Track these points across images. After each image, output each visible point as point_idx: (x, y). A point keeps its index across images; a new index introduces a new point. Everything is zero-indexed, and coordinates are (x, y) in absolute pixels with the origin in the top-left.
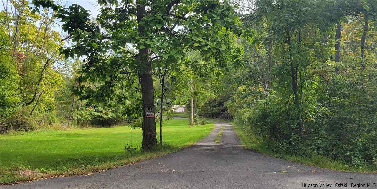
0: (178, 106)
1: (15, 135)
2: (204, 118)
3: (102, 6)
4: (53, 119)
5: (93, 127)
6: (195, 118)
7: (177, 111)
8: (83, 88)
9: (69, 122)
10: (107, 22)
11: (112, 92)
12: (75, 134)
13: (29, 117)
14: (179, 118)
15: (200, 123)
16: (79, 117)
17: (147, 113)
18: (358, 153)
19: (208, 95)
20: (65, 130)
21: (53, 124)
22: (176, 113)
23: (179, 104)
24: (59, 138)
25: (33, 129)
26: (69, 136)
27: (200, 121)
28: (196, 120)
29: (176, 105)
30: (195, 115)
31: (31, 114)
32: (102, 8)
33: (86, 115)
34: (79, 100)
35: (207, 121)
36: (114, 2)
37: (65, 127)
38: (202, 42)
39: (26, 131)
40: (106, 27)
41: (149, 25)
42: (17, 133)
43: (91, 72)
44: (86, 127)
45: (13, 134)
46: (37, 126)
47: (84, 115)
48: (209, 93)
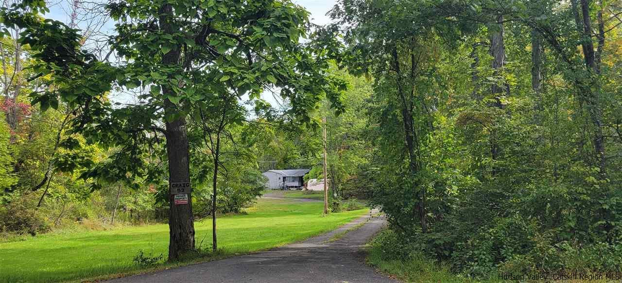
0: (315, 180)
1: (10, 242)
2: (354, 200)
3: (117, 22)
4: (85, 212)
5: (158, 222)
6: (335, 201)
7: (315, 188)
8: (76, 159)
9: (113, 215)
10: (127, 47)
11: (139, 163)
12: (115, 236)
13: (37, 209)
14: (316, 201)
15: (344, 209)
16: (133, 207)
17: (175, 197)
18: (485, 253)
19: (354, 161)
20: (105, 230)
21: (84, 220)
22: (313, 194)
23: (316, 178)
24: (81, 244)
25: (43, 229)
26: (102, 239)
27: (345, 205)
28: (338, 204)
29: (312, 180)
30: (336, 195)
31: (39, 206)
32: (118, 25)
33: (145, 202)
34: (80, 178)
35: (359, 204)
36: (138, 15)
37: (104, 225)
38: (236, 74)
39: (33, 234)
40: (127, 56)
41: (150, 49)
42: (14, 237)
43: (92, 130)
44: (145, 222)
45: (6, 240)
46: (52, 224)
47: (140, 202)
48: (357, 157)
